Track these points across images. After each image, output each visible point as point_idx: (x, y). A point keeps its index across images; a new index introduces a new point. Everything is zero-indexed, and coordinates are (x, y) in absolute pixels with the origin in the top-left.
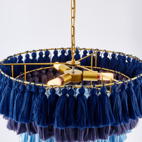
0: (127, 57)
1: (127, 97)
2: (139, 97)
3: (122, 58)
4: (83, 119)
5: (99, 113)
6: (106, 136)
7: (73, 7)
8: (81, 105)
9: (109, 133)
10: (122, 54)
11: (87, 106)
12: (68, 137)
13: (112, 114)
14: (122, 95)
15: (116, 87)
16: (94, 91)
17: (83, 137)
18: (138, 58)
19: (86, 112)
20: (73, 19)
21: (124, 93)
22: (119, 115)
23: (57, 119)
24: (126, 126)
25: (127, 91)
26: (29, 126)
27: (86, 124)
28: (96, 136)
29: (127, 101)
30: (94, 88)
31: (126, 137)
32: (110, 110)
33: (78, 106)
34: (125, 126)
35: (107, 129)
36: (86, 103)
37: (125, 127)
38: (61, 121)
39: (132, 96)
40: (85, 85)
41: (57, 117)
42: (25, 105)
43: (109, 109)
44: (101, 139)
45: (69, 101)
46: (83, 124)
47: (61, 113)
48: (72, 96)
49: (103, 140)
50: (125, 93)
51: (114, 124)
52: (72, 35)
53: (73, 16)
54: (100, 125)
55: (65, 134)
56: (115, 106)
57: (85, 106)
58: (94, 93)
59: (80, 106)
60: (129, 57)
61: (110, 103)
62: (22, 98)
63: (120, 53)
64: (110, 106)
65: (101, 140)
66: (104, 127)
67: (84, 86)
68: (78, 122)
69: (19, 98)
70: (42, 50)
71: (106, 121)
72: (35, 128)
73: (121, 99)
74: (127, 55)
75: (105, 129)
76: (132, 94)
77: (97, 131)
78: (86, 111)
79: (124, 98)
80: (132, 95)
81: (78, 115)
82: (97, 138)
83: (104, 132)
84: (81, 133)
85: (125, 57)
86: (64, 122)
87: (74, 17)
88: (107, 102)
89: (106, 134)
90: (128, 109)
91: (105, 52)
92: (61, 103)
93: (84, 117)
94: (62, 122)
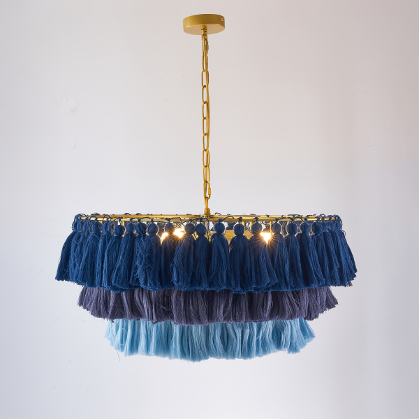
2: (322, 254)
4: (221, 273)
7: (205, 116)
8: (218, 249)
13: (271, 268)
17: (222, 312)
19: (226, 261)
20: (206, 137)
22: (284, 271)
23: (176, 270)
24: (301, 306)
25: (299, 237)
26: (129, 301)
29: (298, 253)
30: (240, 222)
37: (298, 307)
39: (308, 245)
41: (178, 266)
42: (123, 256)
46: (222, 280)
47: (183, 259)
48: (202, 235)
50: (295, 238)
52: (205, 164)
53: (205, 132)
55: (191, 307)
56: (276, 256)
57: (225, 252)
59: (216, 251)
62: (118, 245)
68: (214, 279)
69: (113, 246)
72: (140, 305)
81: (213, 266)
83: (259, 308)
86: (188, 275)
87: (207, 134)
89: (263, 311)
93: (224, 270)
94: (185, 276)
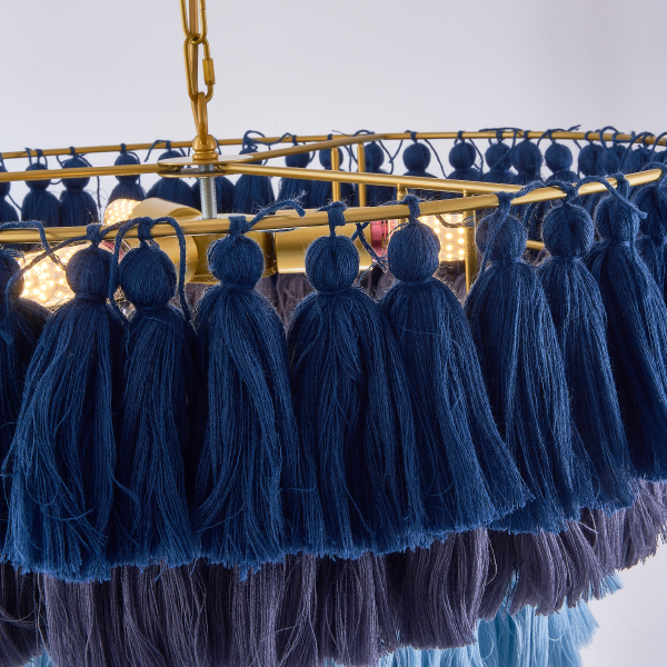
0: (544, 145)
1: (600, 304)
3: (517, 155)
4: (256, 493)
5: (388, 434)
6: (458, 622)
8: (237, 373)
9: (477, 594)
10: (514, 138)
11: (281, 380)
12: (161, 648)
13: (494, 437)
14: (564, 289)
15: (515, 222)
16: (334, 255)
18: (617, 133)
19: (279, 428)
21: (577, 274)
23: (26, 499)
24: (601, 536)
25: (598, 263)
27: (287, 529)
28: (381, 622)
30: (332, 229)
31: (588, 625)
32: (482, 409)
33: (211, 386)
34: (590, 537)
35: (462, 566)
36: (276, 357)
37: (592, 545)
38: (65, 514)
40: (262, 210)
41: (33, 476)
43: (468, 394)
44: (421, 645)
45: (131, 349)
46: (262, 528)
47: (59, 441)
48: (152, 306)
49: (438, 653)
50: (583, 274)
51: (518, 518)
54: (400, 527)
55: (130, 623)
56: (513, 373)
57: (270, 383)
58: (336, 269)
59: (225, 383)
60: (558, 146)
61: (473, 349)
63: (500, 133)
64: (477, 373)
65: (418, 653)
66: (436, 544)
67: (250, 217)
68: (221, 515)
70: (40, 153)
71: (453, 490)
73: (558, 323)
74: (549, 134)
75: (443, 561)
76: (638, 288)
77: (382, 581)
78: (279, 416)
79: (582, 317)
80: (640, 296)
81: (214, 456)
82: (387, 643)
83: (439, 592)
84: (259, 604)
85: (535, 148)
86: (92, 518)
88: (453, 337)
89: (456, 605)
90: (620, 397)
91: (410, 142)
92: (63, 362)
93: (268, 472)
94: (73, 522)
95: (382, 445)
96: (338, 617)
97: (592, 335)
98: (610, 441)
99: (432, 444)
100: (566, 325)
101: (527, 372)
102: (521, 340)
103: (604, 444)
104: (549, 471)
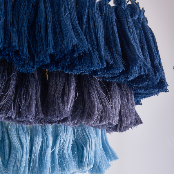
75: (60, 89)
95: (41, 28)
96: (22, 97)
97: (111, 20)
98: (116, 50)
99: (58, 27)
100: (103, 14)
101: (90, 18)
102: (89, 8)
103: (114, 51)
104: (96, 48)
